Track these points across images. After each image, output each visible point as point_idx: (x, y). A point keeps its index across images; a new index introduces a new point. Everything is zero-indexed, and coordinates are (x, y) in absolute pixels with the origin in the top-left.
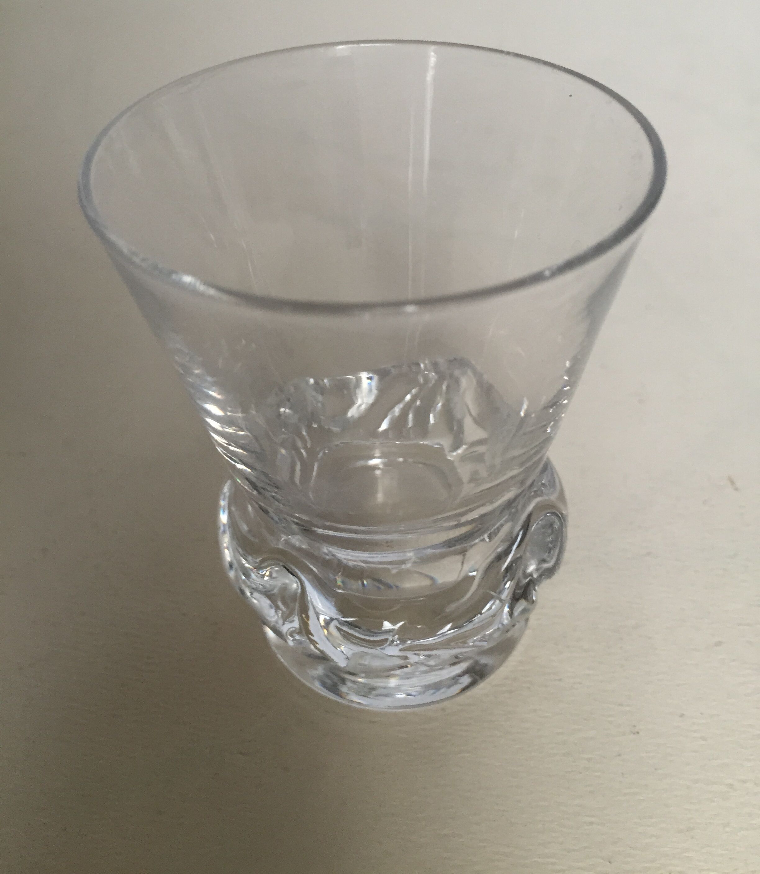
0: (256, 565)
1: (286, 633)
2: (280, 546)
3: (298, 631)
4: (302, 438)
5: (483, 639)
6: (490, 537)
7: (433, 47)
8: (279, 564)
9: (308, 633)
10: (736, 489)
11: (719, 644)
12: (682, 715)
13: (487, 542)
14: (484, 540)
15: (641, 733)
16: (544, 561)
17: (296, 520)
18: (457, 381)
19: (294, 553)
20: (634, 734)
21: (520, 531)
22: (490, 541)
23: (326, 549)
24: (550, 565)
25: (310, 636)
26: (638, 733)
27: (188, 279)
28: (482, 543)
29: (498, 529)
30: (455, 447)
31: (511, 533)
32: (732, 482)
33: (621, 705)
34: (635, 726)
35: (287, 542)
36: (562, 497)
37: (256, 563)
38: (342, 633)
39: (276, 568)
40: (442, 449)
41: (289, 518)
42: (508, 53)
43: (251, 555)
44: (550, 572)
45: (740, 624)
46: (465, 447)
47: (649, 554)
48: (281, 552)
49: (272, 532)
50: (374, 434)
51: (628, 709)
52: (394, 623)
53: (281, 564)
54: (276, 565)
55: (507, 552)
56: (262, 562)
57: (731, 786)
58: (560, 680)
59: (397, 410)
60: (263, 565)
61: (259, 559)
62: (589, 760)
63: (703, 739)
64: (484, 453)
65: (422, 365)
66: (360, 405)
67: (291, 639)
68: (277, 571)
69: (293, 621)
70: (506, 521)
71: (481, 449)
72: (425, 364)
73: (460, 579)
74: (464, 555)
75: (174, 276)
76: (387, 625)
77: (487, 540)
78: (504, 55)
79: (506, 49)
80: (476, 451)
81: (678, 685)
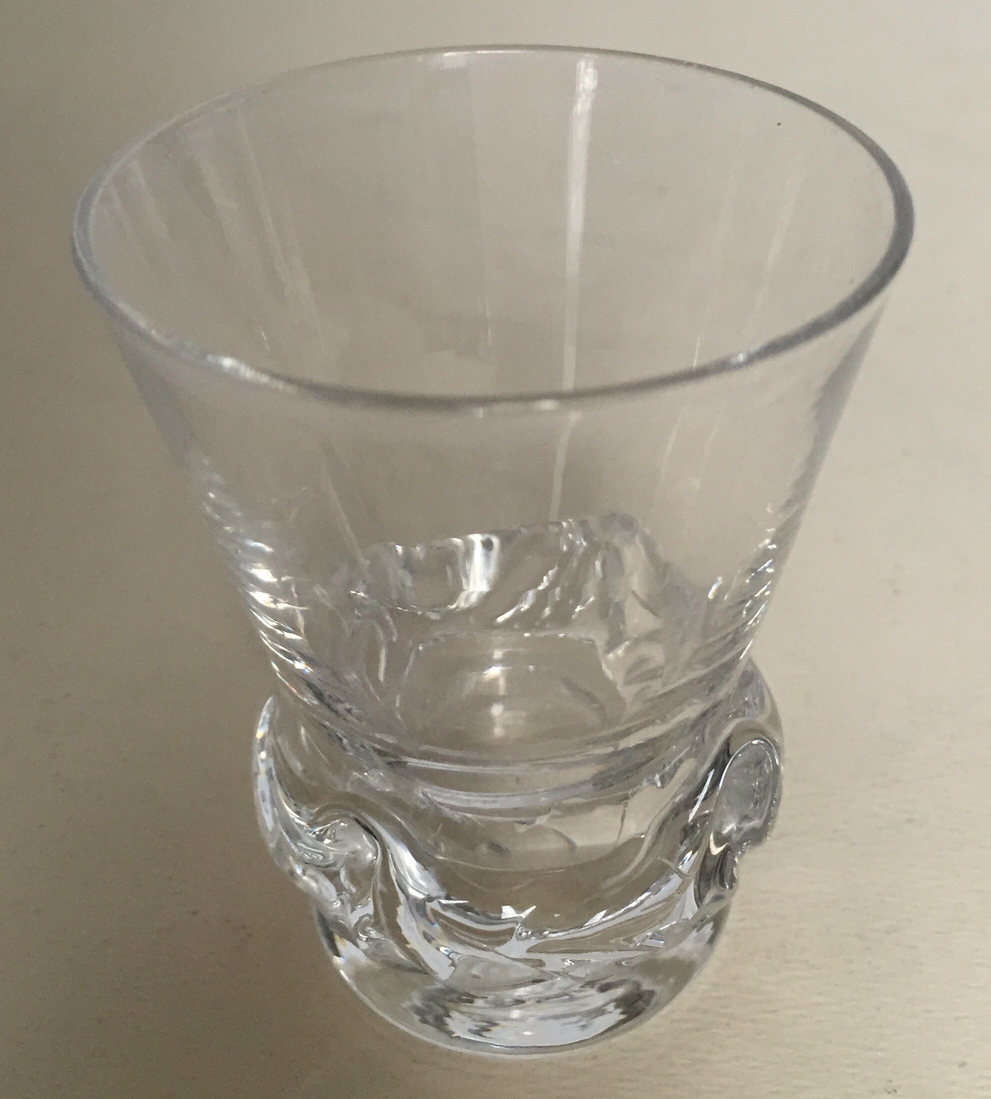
0: (312, 818)
1: (356, 924)
2: (349, 789)
3: (372, 921)
4: (384, 625)
8: (347, 816)
15: (899, 1092)
17: (378, 747)
19: (372, 799)
20: (889, 1093)
21: (709, 771)
22: (663, 787)
24: (756, 823)
26: (895, 1091)
27: (228, 362)
29: (676, 767)
30: (612, 645)
31: (694, 774)
33: (868, 1049)
34: (891, 1081)
35: (361, 783)
36: (774, 719)
37: (311, 816)
39: (342, 824)
40: (594, 646)
41: (367, 743)
42: (690, 64)
43: (305, 804)
44: (757, 836)
46: (627, 643)
47: (910, 821)
50: (490, 625)
51: (879, 1054)
52: (519, 909)
53: (352, 815)
54: (342, 817)
55: (689, 803)
56: (319, 813)
58: (775, 1011)
60: (320, 819)
61: (317, 809)
65: (564, 524)
67: (364, 937)
68: (343, 829)
69: (366, 905)
70: (688, 756)
72: (569, 523)
73: (621, 842)
75: (210, 358)
76: (508, 912)
77: (659, 784)
78: (683, 66)
81: (956, 1019)
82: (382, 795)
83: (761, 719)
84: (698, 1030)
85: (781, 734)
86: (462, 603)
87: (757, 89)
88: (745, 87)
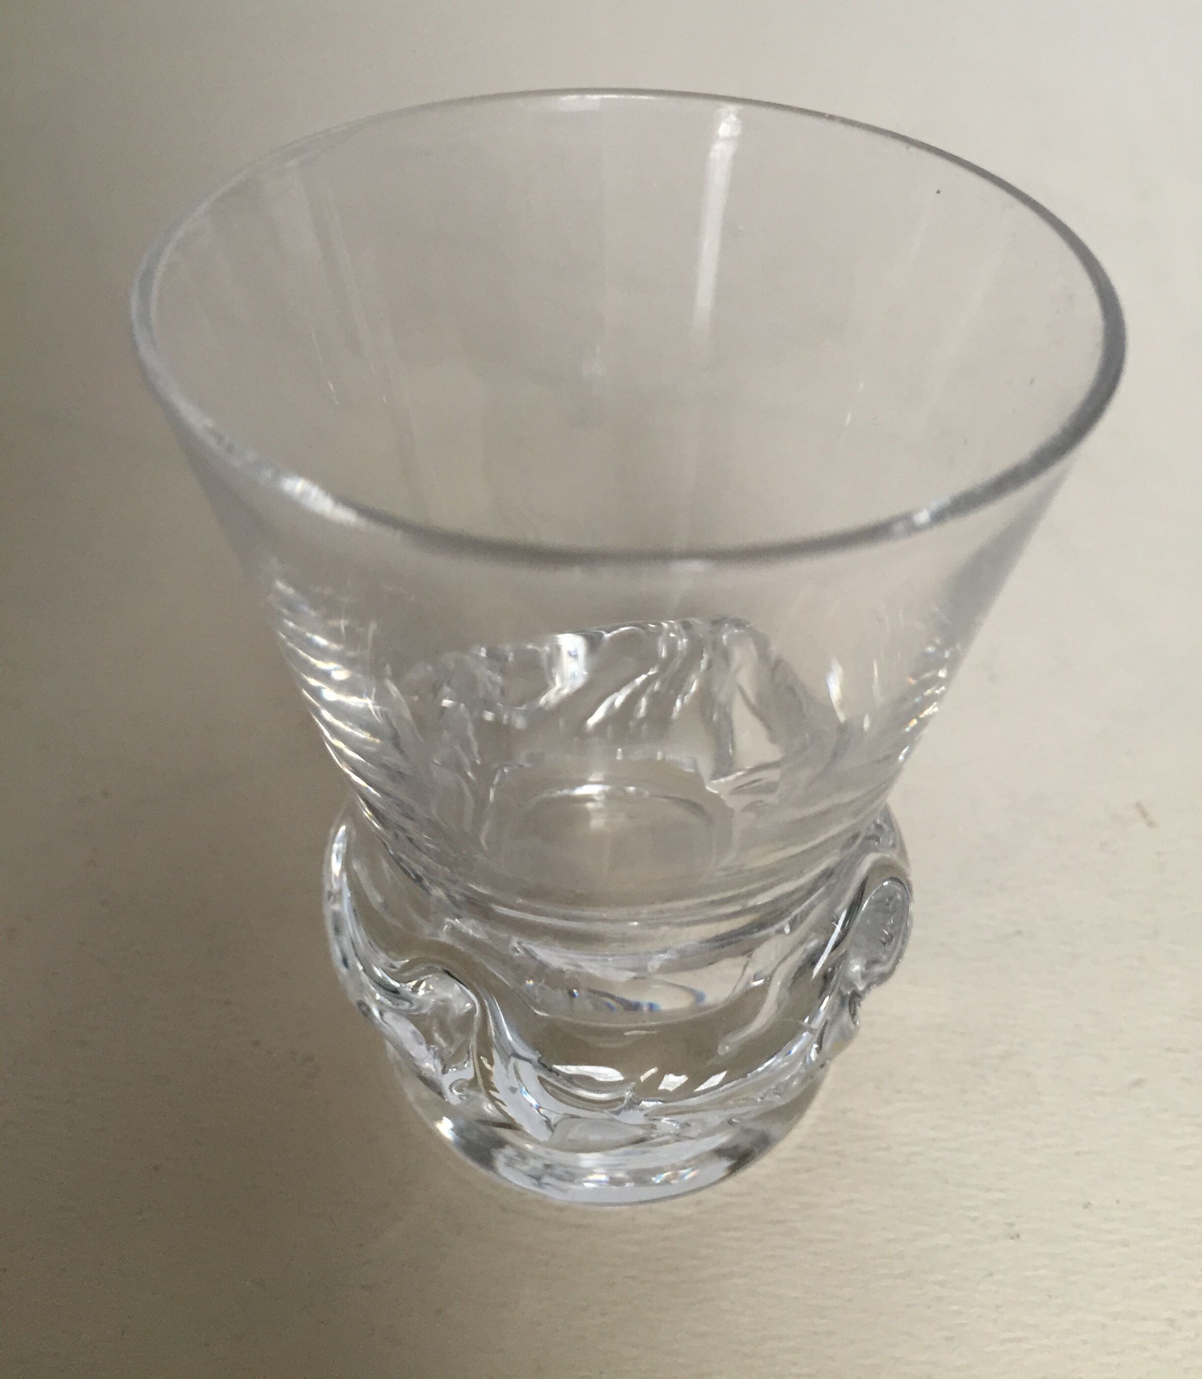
5: (777, 1092)
6: (793, 925)
7: (732, 108)
9: (489, 1086)
10: (1151, 824)
11: (1138, 1083)
12: (1087, 1206)
13: (786, 935)
14: (781, 931)
15: (1023, 1237)
16: (875, 962)
18: (726, 656)
20: (1012, 1238)
23: (516, 944)
25: (493, 1093)
26: (1018, 1236)
28: (778, 936)
32: (1144, 814)
33: (988, 1190)
34: (1012, 1225)
36: (903, 853)
38: (549, 1088)
42: (832, 118)
45: (1169, 1050)
47: (1019, 933)
48: (444, 949)
49: (424, 913)
51: (999, 1195)
57: (1171, 1322)
58: (888, 1148)
59: (619, 699)
62: (941, 1284)
63: (1125, 1244)
64: (778, 783)
66: (560, 690)
71: (773, 775)
74: (750, 956)
77: (787, 930)
78: (824, 120)
79: (828, 111)
80: (760, 780)
81: (1078, 1154)
82: (474, 943)
83: (891, 855)
84: (808, 1170)
85: (908, 865)
86: (550, 698)
87: (913, 150)
88: (899, 146)
